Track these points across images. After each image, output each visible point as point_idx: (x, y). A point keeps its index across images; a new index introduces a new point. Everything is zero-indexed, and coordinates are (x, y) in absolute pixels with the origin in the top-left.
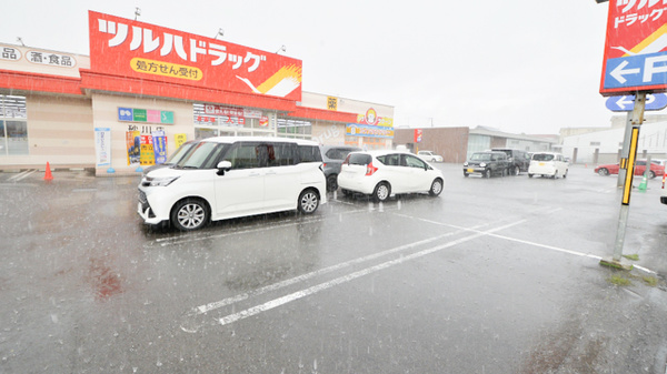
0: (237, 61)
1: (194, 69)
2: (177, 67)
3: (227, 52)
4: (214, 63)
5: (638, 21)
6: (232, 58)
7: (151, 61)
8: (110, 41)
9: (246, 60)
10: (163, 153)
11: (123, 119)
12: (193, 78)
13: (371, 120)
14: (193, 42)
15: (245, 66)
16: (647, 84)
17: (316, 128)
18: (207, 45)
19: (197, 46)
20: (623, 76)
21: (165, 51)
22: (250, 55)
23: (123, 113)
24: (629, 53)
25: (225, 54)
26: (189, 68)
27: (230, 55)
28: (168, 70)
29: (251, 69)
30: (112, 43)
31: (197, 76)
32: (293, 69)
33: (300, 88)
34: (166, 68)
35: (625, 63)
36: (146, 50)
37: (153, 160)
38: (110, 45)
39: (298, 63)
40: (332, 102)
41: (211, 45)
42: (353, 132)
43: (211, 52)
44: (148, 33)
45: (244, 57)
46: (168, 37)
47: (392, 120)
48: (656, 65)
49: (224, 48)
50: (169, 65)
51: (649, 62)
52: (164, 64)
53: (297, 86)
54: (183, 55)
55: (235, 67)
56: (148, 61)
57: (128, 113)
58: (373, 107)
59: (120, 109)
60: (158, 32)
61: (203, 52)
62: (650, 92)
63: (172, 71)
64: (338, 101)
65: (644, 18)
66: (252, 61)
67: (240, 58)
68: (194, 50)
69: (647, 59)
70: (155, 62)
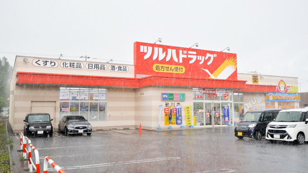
0: (202, 59)
1: (181, 67)
2: (173, 67)
3: (197, 55)
4: (191, 62)
6: (199, 58)
7: (162, 65)
8: (145, 56)
9: (207, 58)
10: (180, 118)
11: (164, 99)
12: (180, 73)
13: (282, 89)
14: (181, 52)
15: (206, 61)
17: (246, 97)
18: (187, 52)
19: (183, 54)
21: (168, 59)
22: (208, 55)
23: (164, 96)
25: (196, 56)
26: (179, 67)
27: (198, 57)
28: (169, 69)
29: (209, 63)
30: (146, 57)
31: (183, 70)
32: (231, 60)
33: (236, 71)
34: (168, 68)
36: (160, 59)
37: (175, 122)
38: (145, 58)
39: (234, 56)
40: (255, 78)
41: (189, 52)
42: (271, 98)
43: (189, 56)
44: (161, 49)
45: (205, 57)
46: (169, 50)
47: (297, 88)
49: (195, 53)
50: (170, 66)
52: (167, 66)
53: (234, 70)
54: (176, 60)
55: (201, 63)
56: (161, 65)
57: (166, 96)
58: (283, 79)
59: (163, 94)
60: (165, 48)
61: (185, 56)
63: (172, 69)
64: (259, 77)
66: (210, 58)
67: (203, 57)
68: (181, 56)
70: (164, 65)
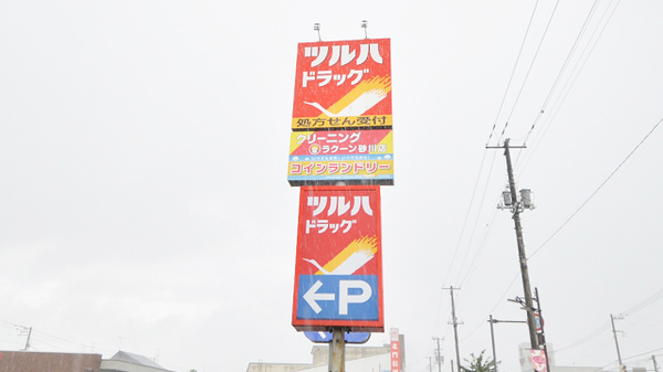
5: (329, 230)
16: (343, 318)
20: (318, 302)
24: (323, 271)
35: (319, 284)
48: (352, 291)
51: (344, 286)
62: (349, 329)
65: (335, 228)
69: (341, 282)
